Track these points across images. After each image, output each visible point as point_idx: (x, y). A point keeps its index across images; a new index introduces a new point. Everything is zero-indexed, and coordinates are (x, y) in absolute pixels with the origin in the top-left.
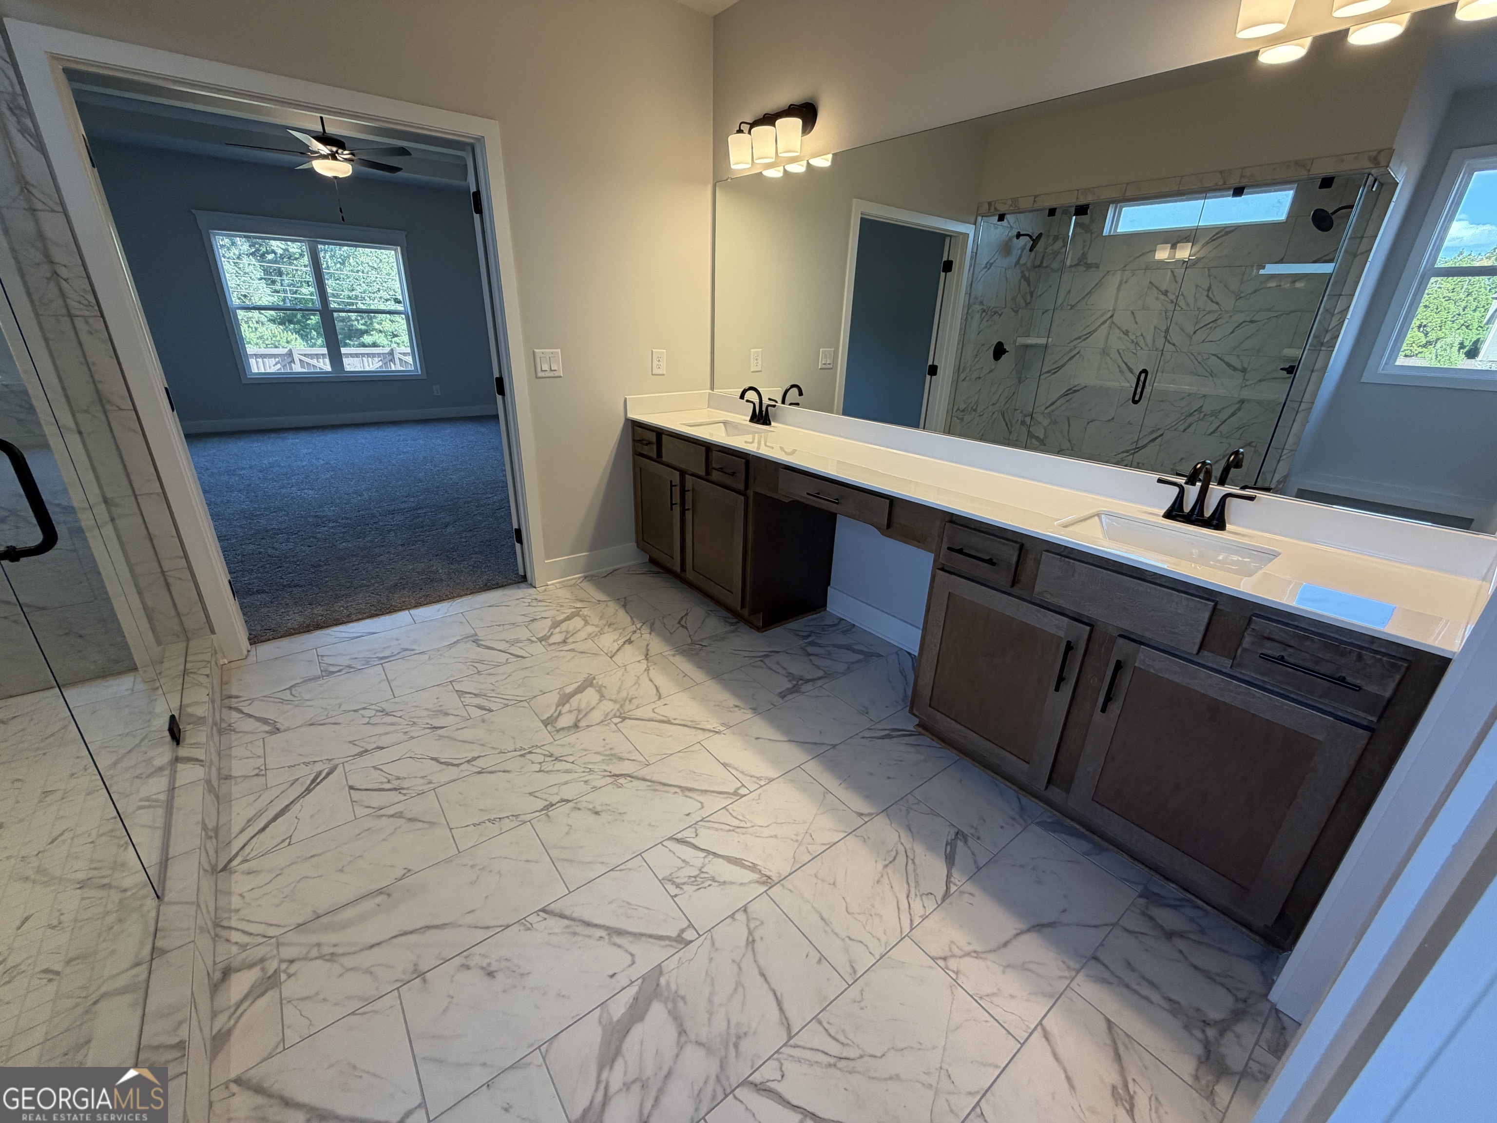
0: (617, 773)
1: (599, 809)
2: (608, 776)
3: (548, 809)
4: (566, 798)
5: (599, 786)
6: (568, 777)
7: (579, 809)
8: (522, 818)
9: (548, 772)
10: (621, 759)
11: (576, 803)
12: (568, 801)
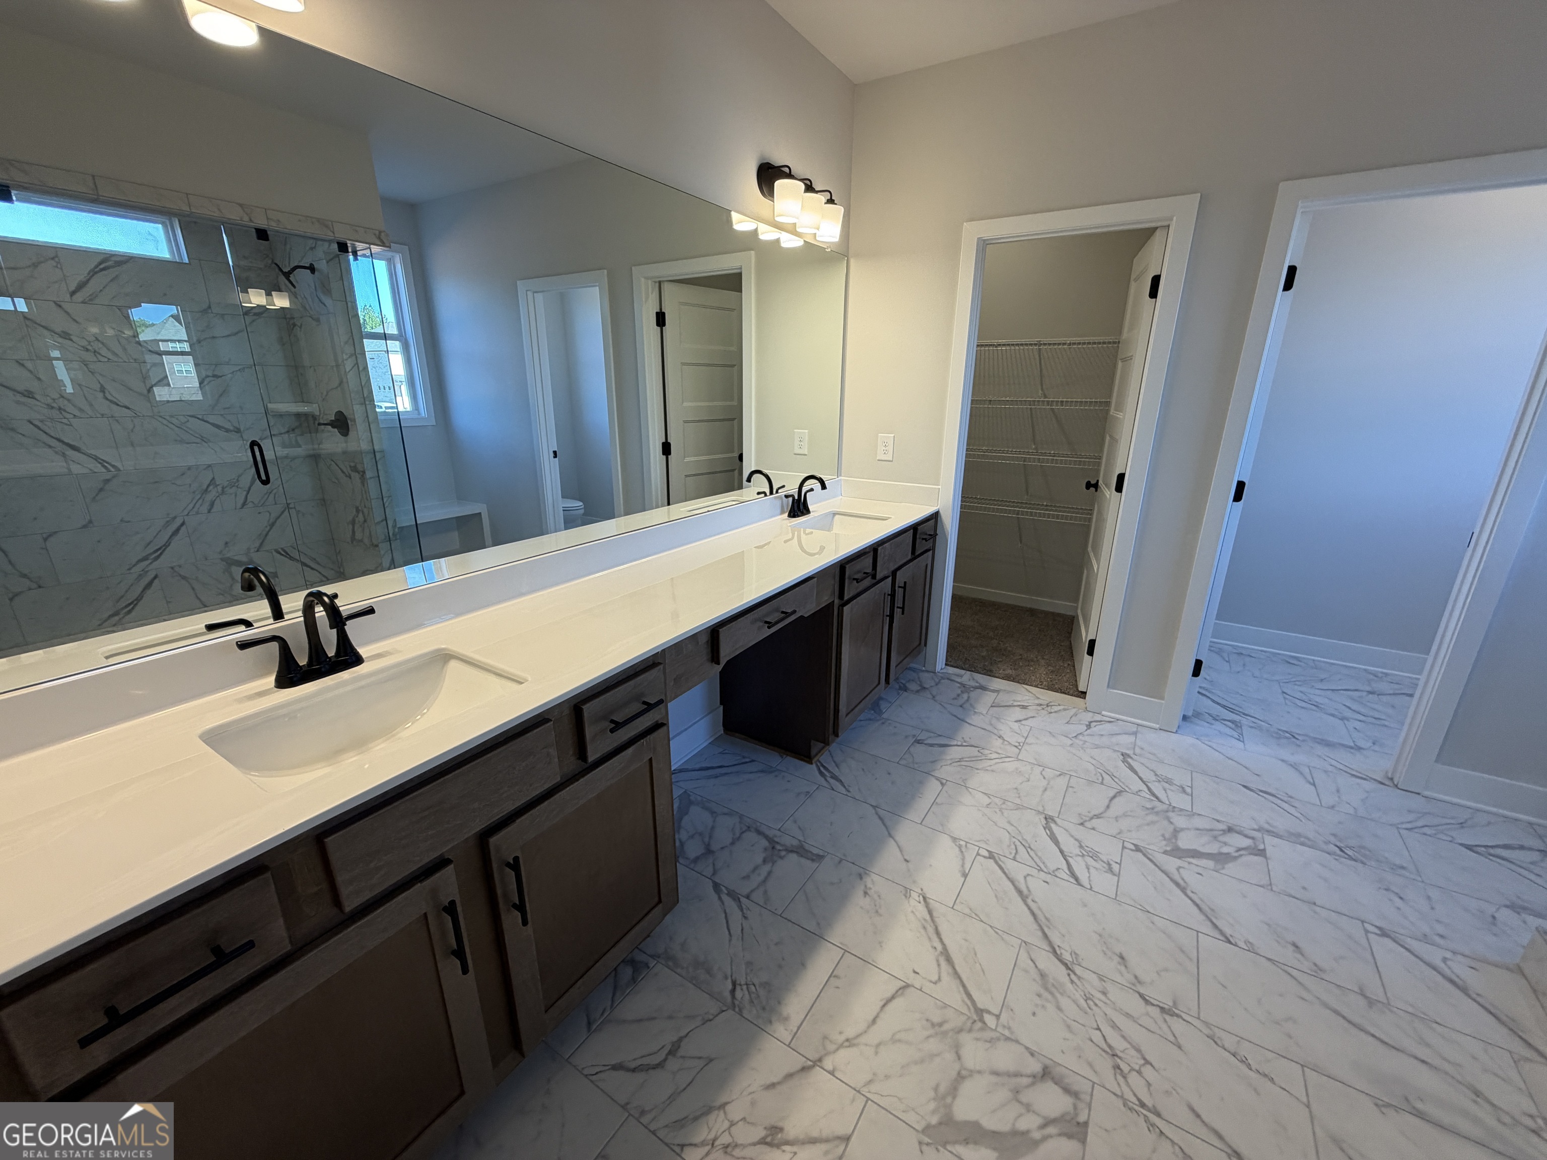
0: (1063, 968)
1: (1117, 959)
2: (1075, 974)
3: (1169, 1010)
4: (1140, 999)
5: (1094, 976)
6: (1120, 1020)
7: (1136, 977)
8: (1207, 1031)
9: (1138, 1050)
10: (1043, 975)
11: (1134, 985)
12: (1142, 996)
